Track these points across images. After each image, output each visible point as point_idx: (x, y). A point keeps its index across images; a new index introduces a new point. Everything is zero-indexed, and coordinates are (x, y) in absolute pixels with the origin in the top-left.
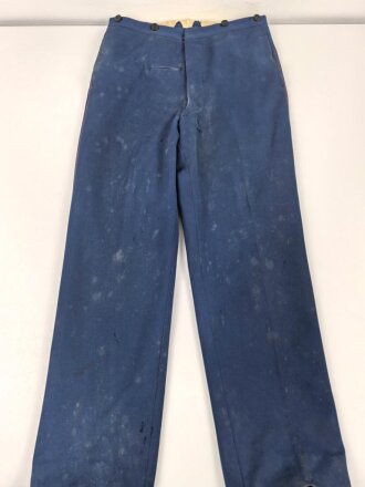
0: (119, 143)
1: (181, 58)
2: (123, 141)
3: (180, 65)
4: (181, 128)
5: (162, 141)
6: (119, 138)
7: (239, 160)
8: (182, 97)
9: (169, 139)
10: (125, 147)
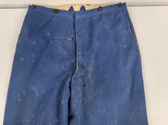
0: (34, 92)
1: (73, 31)
2: (36, 90)
3: (72, 36)
4: (72, 88)
5: (60, 93)
6: (33, 88)
7: (110, 105)
8: (73, 61)
9: (64, 93)
10: (37, 95)
